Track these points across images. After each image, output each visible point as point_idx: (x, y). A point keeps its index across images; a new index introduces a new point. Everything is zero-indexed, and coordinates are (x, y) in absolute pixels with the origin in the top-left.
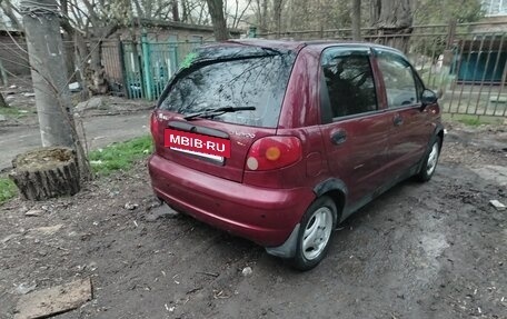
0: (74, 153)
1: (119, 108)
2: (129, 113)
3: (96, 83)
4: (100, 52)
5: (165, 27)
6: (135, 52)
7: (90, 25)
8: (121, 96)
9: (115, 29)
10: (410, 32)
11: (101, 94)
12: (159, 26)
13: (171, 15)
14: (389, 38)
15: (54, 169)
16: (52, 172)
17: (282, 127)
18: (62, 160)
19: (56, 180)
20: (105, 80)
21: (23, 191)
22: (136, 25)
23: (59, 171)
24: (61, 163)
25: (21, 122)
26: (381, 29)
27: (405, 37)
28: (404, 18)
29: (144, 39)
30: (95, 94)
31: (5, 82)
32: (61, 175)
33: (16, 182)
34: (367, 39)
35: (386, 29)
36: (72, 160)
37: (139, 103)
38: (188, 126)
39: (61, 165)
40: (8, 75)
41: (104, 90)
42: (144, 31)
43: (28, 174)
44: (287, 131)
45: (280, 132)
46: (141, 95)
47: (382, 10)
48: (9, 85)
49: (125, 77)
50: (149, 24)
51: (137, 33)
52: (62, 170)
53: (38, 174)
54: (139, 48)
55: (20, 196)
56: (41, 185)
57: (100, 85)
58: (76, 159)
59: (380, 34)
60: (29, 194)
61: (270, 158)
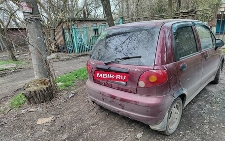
0: (50, 81)
1: (64, 58)
2: (68, 59)
3: (53, 47)
4: (54, 34)
5: (81, 21)
6: (69, 33)
7: (49, 22)
8: (64, 52)
9: (60, 23)
10: (196, 13)
11: (56, 52)
12: (78, 20)
13: (82, 15)
14: (185, 17)
15: (42, 90)
16: (41, 91)
17: (157, 65)
18: (45, 84)
19: (43, 94)
20: (57, 46)
21: (29, 100)
22: (69, 21)
23: (44, 90)
24: (45, 86)
25: (23, 67)
26: (181, 13)
27: (193, 16)
28: (192, 7)
29: (73, 27)
30: (53, 52)
31: (15, 50)
32: (45, 92)
33: (26, 96)
34: (175, 18)
35: (183, 13)
36: (49, 84)
37: (72, 54)
38: (106, 67)
39: (45, 87)
40: (16, 46)
41: (57, 50)
42: (73, 23)
43: (31, 92)
44: (159, 67)
45: (156, 68)
46: (73, 51)
47: (181, 4)
48: (17, 51)
49: (65, 44)
50: (74, 20)
51: (70, 24)
52: (45, 90)
53: (35, 92)
54: (71, 31)
55: (27, 102)
56: (37, 97)
57: (55, 48)
58: (51, 84)
59: (181, 15)
60: (31, 101)
61: (151, 81)
